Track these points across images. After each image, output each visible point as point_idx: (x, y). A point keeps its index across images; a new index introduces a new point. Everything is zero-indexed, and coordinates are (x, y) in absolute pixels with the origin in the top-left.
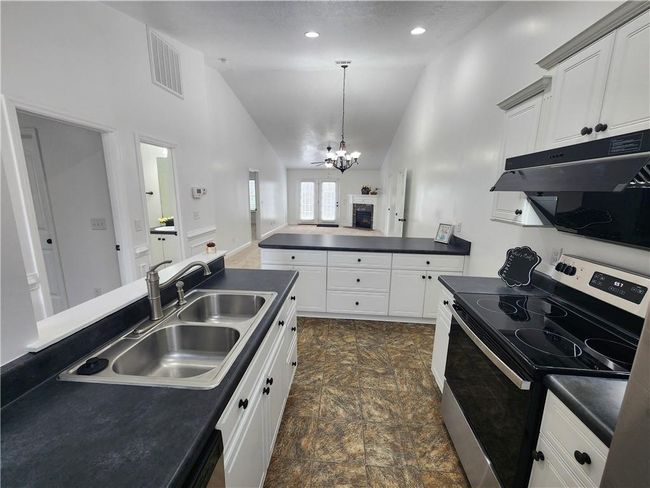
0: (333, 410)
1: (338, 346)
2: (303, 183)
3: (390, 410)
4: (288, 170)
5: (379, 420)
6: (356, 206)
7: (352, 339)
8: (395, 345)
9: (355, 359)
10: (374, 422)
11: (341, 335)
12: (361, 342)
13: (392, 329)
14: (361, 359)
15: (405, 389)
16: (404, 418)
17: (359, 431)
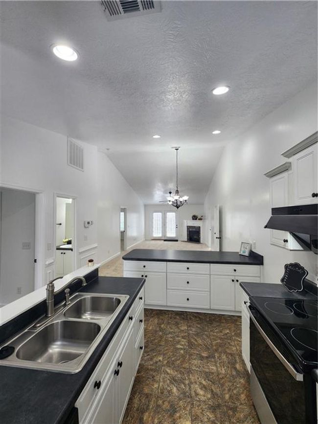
0: (169, 388)
1: (175, 333)
2: (154, 214)
3: (212, 391)
4: (145, 206)
5: (203, 398)
6: (189, 227)
7: (184, 328)
8: (216, 333)
9: (187, 344)
10: (199, 401)
11: (177, 324)
12: (191, 330)
13: (214, 320)
14: (191, 345)
15: (223, 372)
16: (223, 398)
17: (188, 409)
